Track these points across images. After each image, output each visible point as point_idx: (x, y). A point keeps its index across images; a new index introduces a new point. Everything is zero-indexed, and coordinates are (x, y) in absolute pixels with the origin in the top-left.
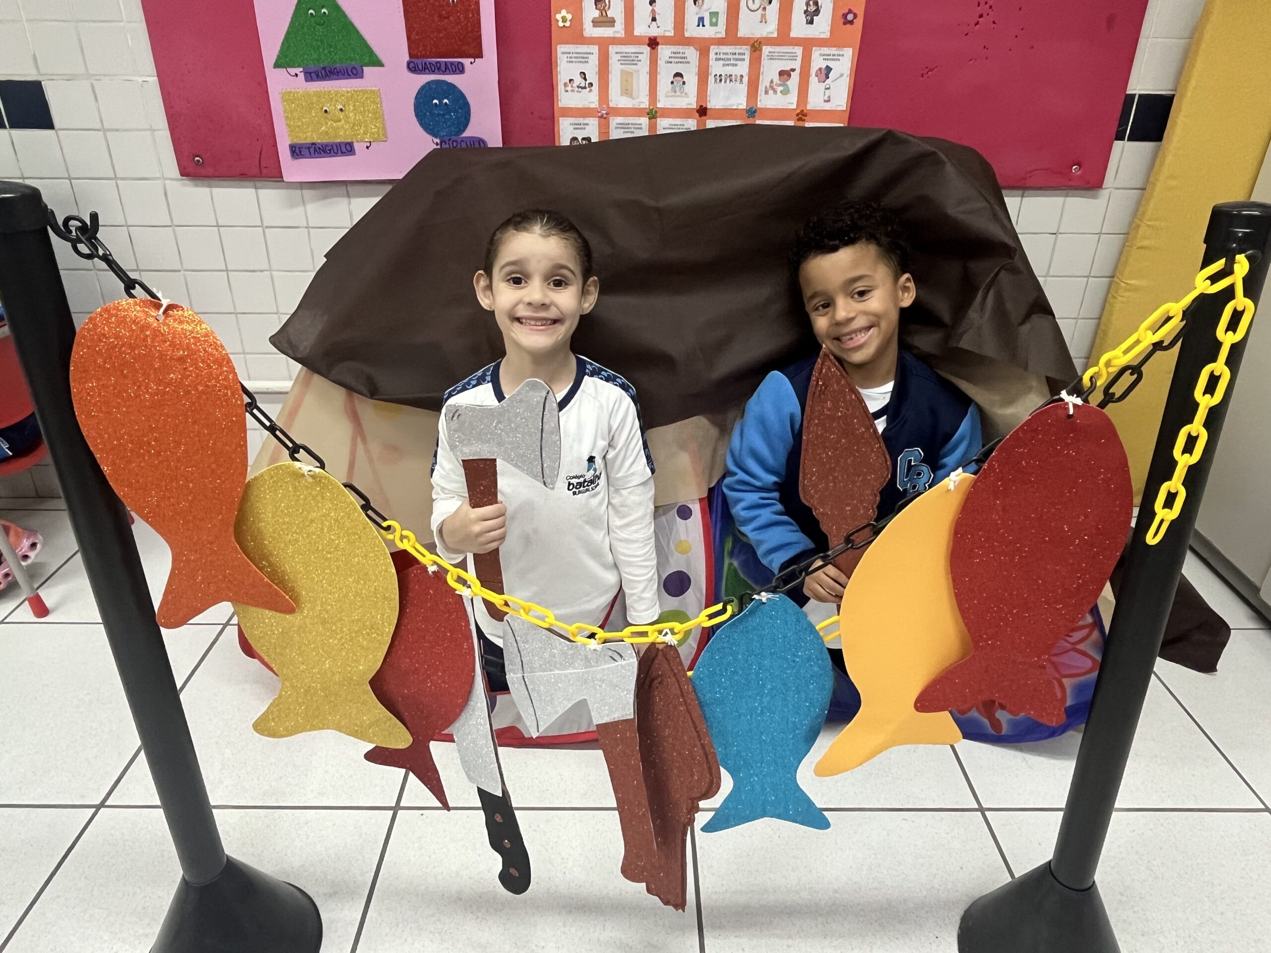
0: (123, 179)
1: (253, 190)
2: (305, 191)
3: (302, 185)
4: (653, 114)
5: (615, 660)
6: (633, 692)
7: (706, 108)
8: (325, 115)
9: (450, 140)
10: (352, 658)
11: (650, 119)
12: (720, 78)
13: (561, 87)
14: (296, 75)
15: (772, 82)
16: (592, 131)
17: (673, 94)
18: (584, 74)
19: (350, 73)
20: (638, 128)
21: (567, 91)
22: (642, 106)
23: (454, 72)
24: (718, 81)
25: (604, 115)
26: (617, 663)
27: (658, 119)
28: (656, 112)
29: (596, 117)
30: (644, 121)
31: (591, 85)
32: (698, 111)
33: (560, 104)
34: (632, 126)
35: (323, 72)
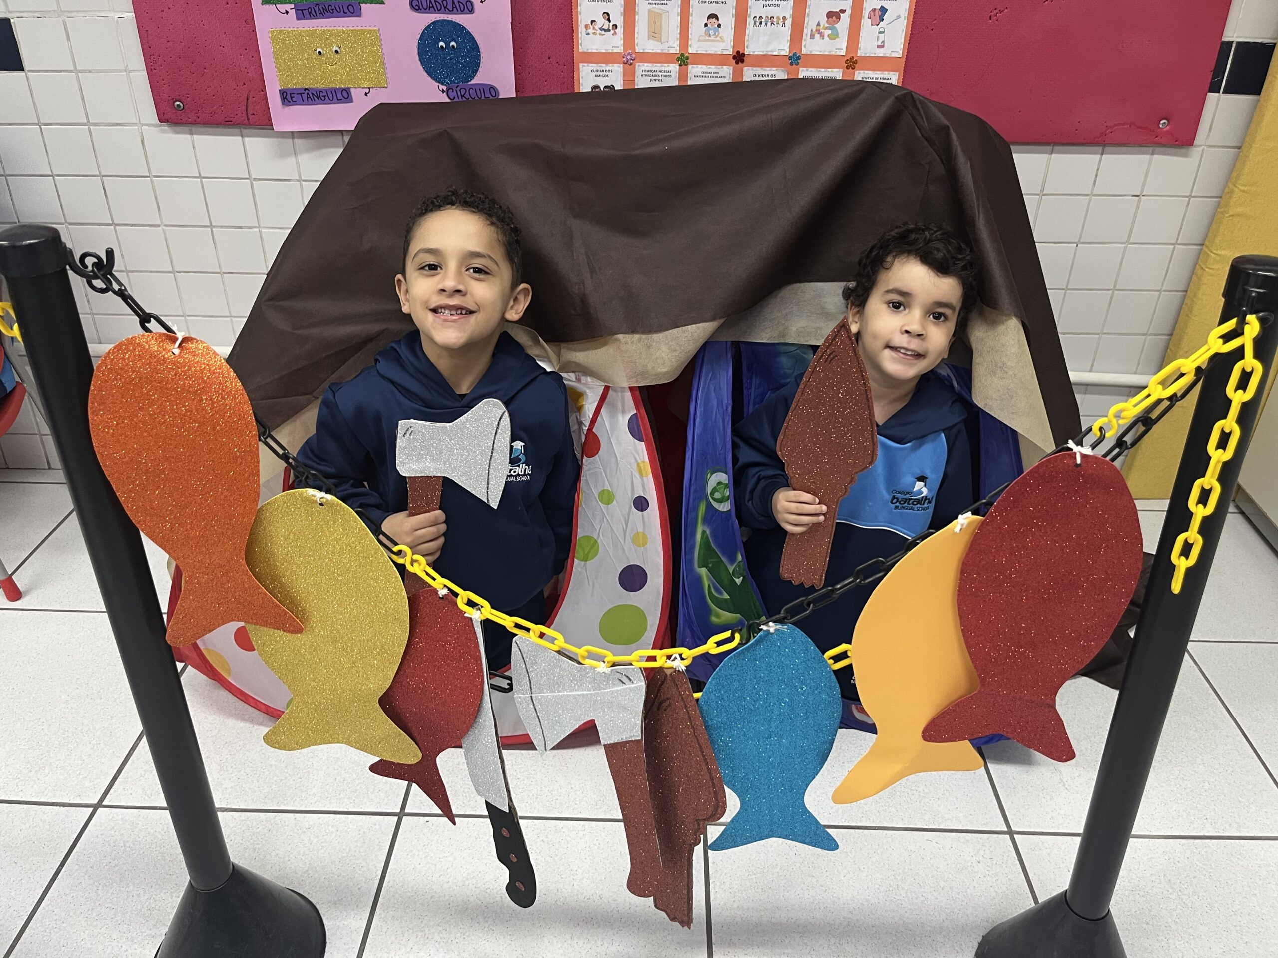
0: (96, 124)
1: (240, 138)
2: (296, 140)
3: (293, 135)
4: (683, 60)
5: (623, 682)
6: (641, 714)
7: (743, 54)
8: (319, 57)
9: (458, 86)
10: (363, 676)
11: (680, 65)
12: (759, 21)
13: (581, 29)
14: (287, 13)
15: (818, 25)
16: (615, 78)
17: (707, 38)
18: (608, 14)
19: (346, 11)
20: (666, 76)
21: (588, 34)
22: (672, 51)
23: (462, 12)
24: (758, 24)
25: (629, 60)
26: (624, 686)
27: (690, 67)
28: (688, 58)
29: (620, 64)
30: (674, 68)
31: (615, 26)
32: (734, 57)
33: (581, 49)
34: (660, 74)
35: (317, 9)
